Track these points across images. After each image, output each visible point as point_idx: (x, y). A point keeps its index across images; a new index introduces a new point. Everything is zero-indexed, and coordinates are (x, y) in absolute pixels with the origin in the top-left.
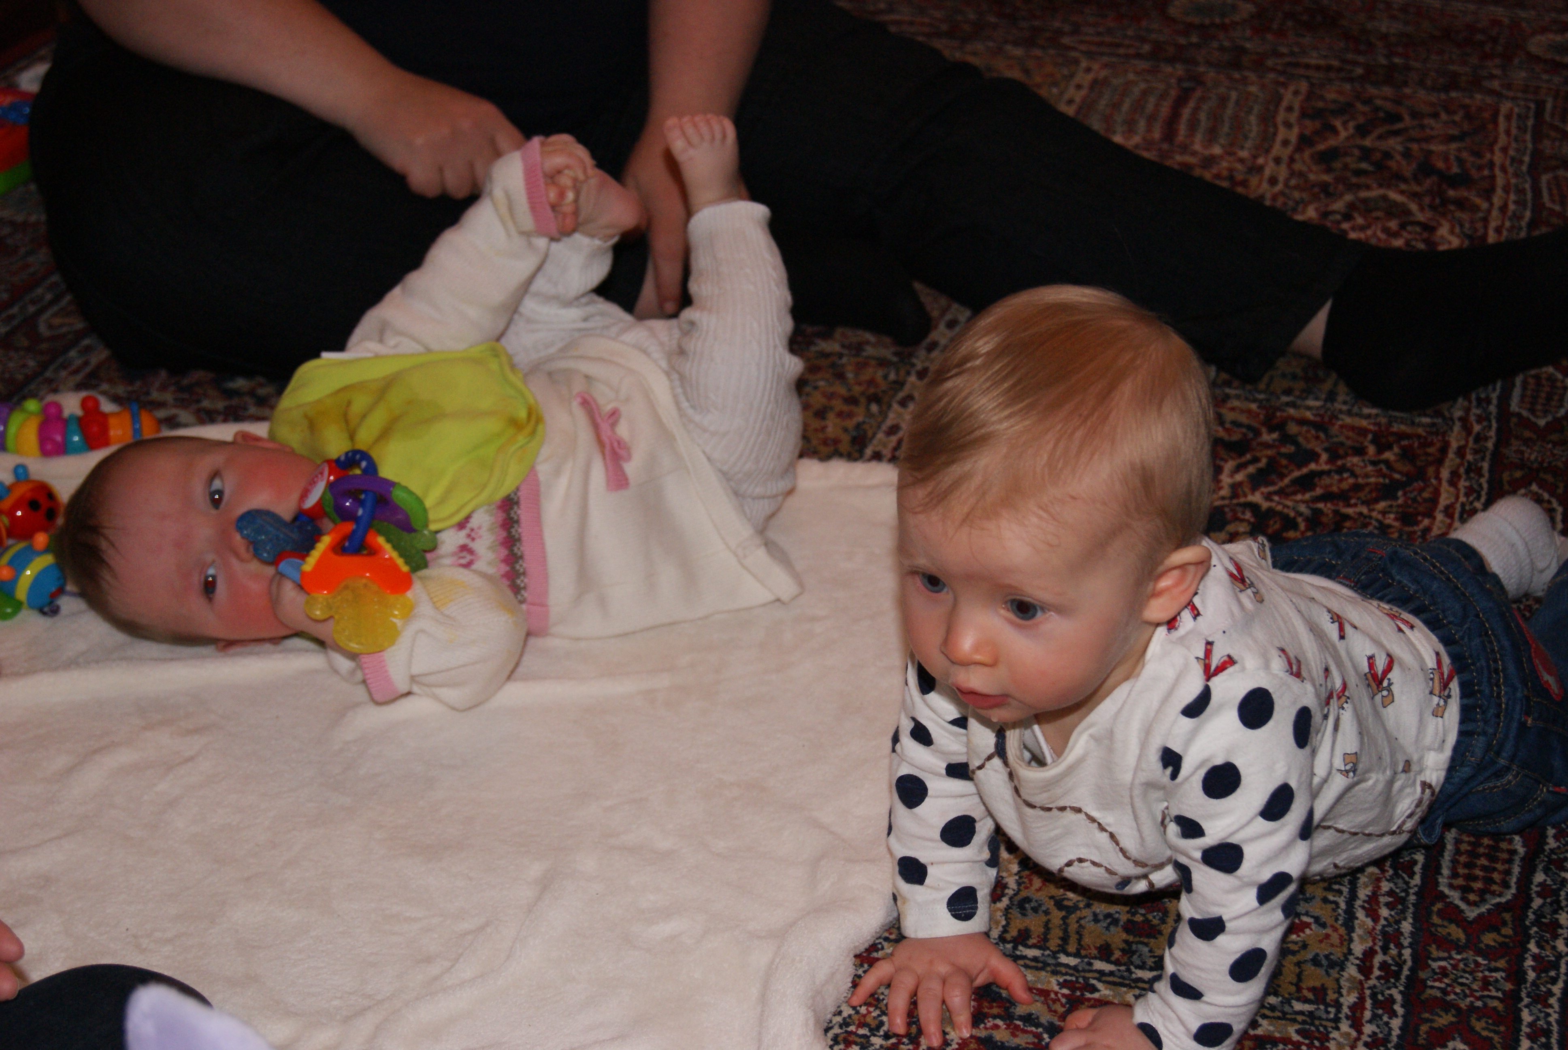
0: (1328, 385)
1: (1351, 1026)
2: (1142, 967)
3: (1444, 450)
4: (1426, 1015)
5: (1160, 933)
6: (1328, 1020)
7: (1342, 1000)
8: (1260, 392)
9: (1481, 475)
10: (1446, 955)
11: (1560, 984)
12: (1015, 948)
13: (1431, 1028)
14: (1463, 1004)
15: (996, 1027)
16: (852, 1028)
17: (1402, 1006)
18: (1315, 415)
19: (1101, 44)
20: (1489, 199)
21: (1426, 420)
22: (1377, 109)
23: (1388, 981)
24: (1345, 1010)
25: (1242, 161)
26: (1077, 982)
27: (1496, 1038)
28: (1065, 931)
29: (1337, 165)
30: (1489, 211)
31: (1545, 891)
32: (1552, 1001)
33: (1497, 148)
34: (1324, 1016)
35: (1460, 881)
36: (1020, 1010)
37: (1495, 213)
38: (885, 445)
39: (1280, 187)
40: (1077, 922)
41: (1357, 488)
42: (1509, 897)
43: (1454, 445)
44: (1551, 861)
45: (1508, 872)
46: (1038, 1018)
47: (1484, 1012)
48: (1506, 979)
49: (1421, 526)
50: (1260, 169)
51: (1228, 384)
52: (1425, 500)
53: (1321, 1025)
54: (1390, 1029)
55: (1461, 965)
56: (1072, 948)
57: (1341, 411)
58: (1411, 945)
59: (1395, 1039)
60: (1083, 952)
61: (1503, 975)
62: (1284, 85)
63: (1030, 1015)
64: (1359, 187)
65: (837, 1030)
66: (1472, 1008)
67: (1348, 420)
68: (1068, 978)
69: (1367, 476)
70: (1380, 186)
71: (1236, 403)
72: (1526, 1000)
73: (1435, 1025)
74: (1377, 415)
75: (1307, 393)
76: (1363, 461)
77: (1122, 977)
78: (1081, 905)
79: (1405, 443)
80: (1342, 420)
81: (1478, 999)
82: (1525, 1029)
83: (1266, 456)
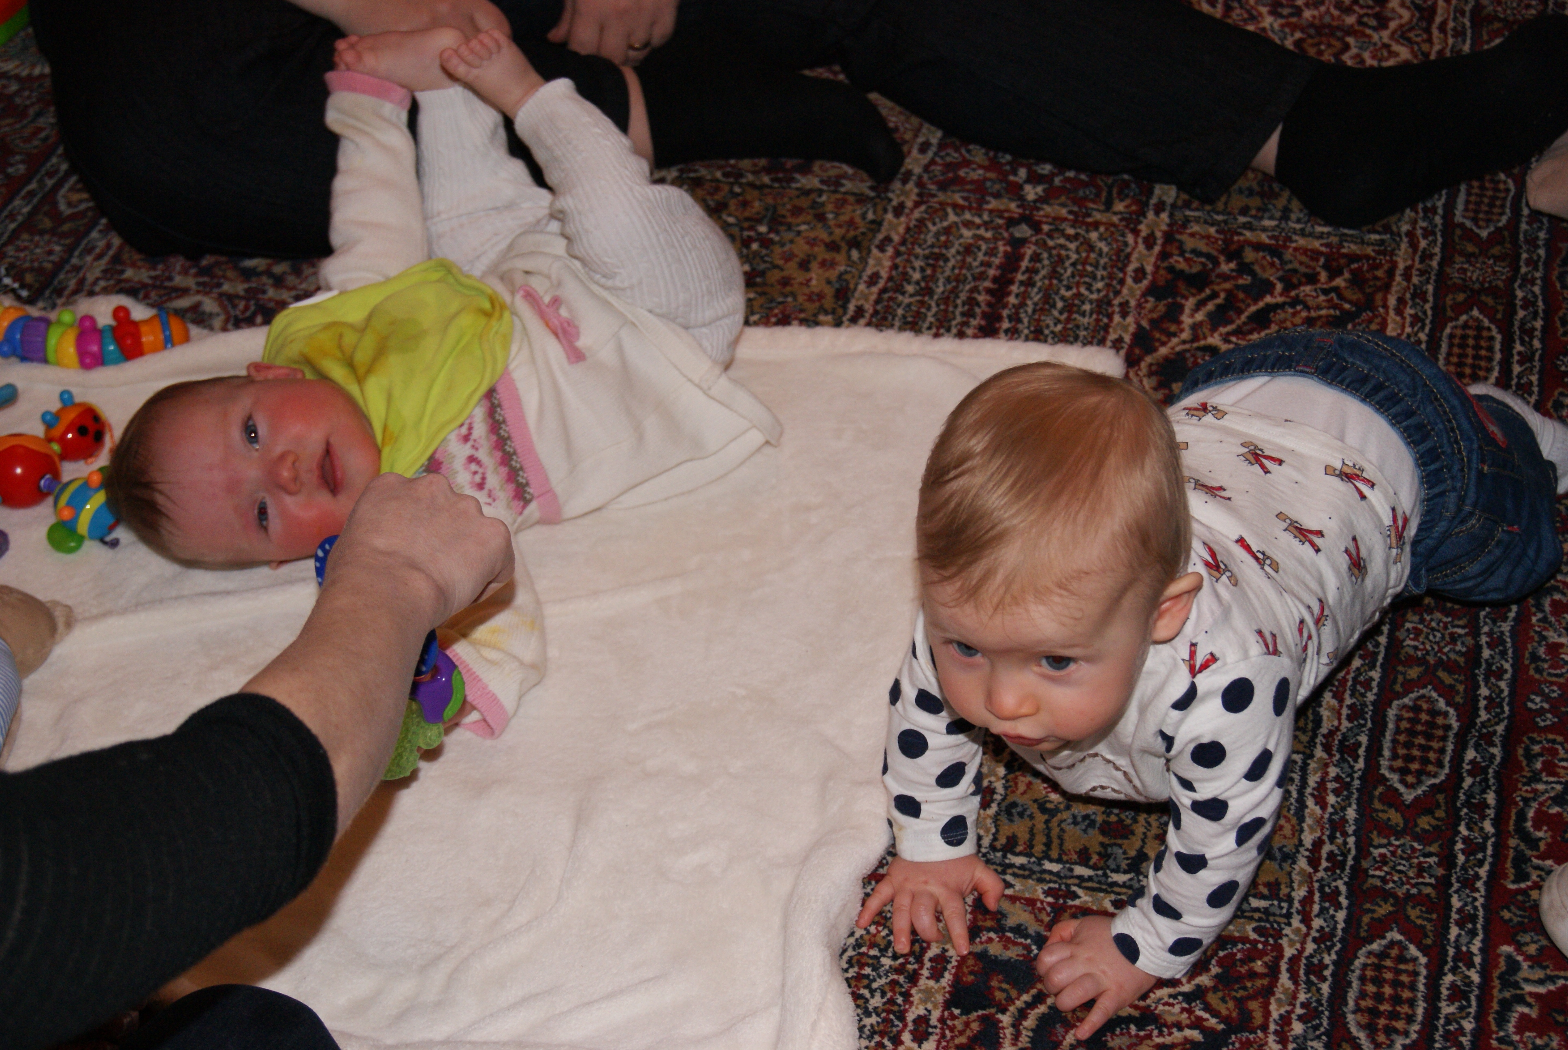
0: (1282, 202)
1: (1302, 921)
2: (1117, 871)
3: (1391, 273)
4: (1368, 906)
5: (1132, 833)
6: (1281, 915)
7: (1293, 894)
8: (1218, 213)
9: (1426, 301)
10: (1385, 841)
11: (1486, 867)
12: (1004, 856)
13: (1372, 918)
14: (1400, 893)
15: (990, 940)
16: (864, 949)
17: (1347, 898)
18: (1270, 238)
21: (1374, 237)
23: (1334, 873)
24: (1297, 905)
26: (1060, 889)
27: (1429, 927)
28: (1048, 836)
31: (1477, 769)
32: (1479, 884)
34: (1278, 912)
35: (1399, 763)
36: (1011, 922)
38: (866, 298)
40: (1059, 825)
42: (1442, 777)
43: (1401, 266)
44: (1481, 736)
45: (1442, 751)
46: (1026, 929)
47: (1419, 900)
48: (1439, 864)
51: (1187, 205)
53: (1275, 921)
54: (1336, 922)
55: (1399, 851)
56: (1054, 854)
57: (1295, 232)
58: (1355, 833)
59: (1340, 933)
60: (1065, 858)
61: (1436, 859)
63: (1019, 926)
65: (850, 953)
66: (1408, 895)
67: (1301, 242)
68: (1052, 885)
69: (1319, 308)
71: (1195, 228)
72: (1456, 886)
73: (1376, 916)
74: (1329, 234)
75: (1263, 209)
76: (1315, 290)
77: (1099, 882)
78: (1062, 807)
79: (1354, 266)
80: (1296, 241)
81: (1413, 886)
82: (1455, 916)
83: (1225, 290)
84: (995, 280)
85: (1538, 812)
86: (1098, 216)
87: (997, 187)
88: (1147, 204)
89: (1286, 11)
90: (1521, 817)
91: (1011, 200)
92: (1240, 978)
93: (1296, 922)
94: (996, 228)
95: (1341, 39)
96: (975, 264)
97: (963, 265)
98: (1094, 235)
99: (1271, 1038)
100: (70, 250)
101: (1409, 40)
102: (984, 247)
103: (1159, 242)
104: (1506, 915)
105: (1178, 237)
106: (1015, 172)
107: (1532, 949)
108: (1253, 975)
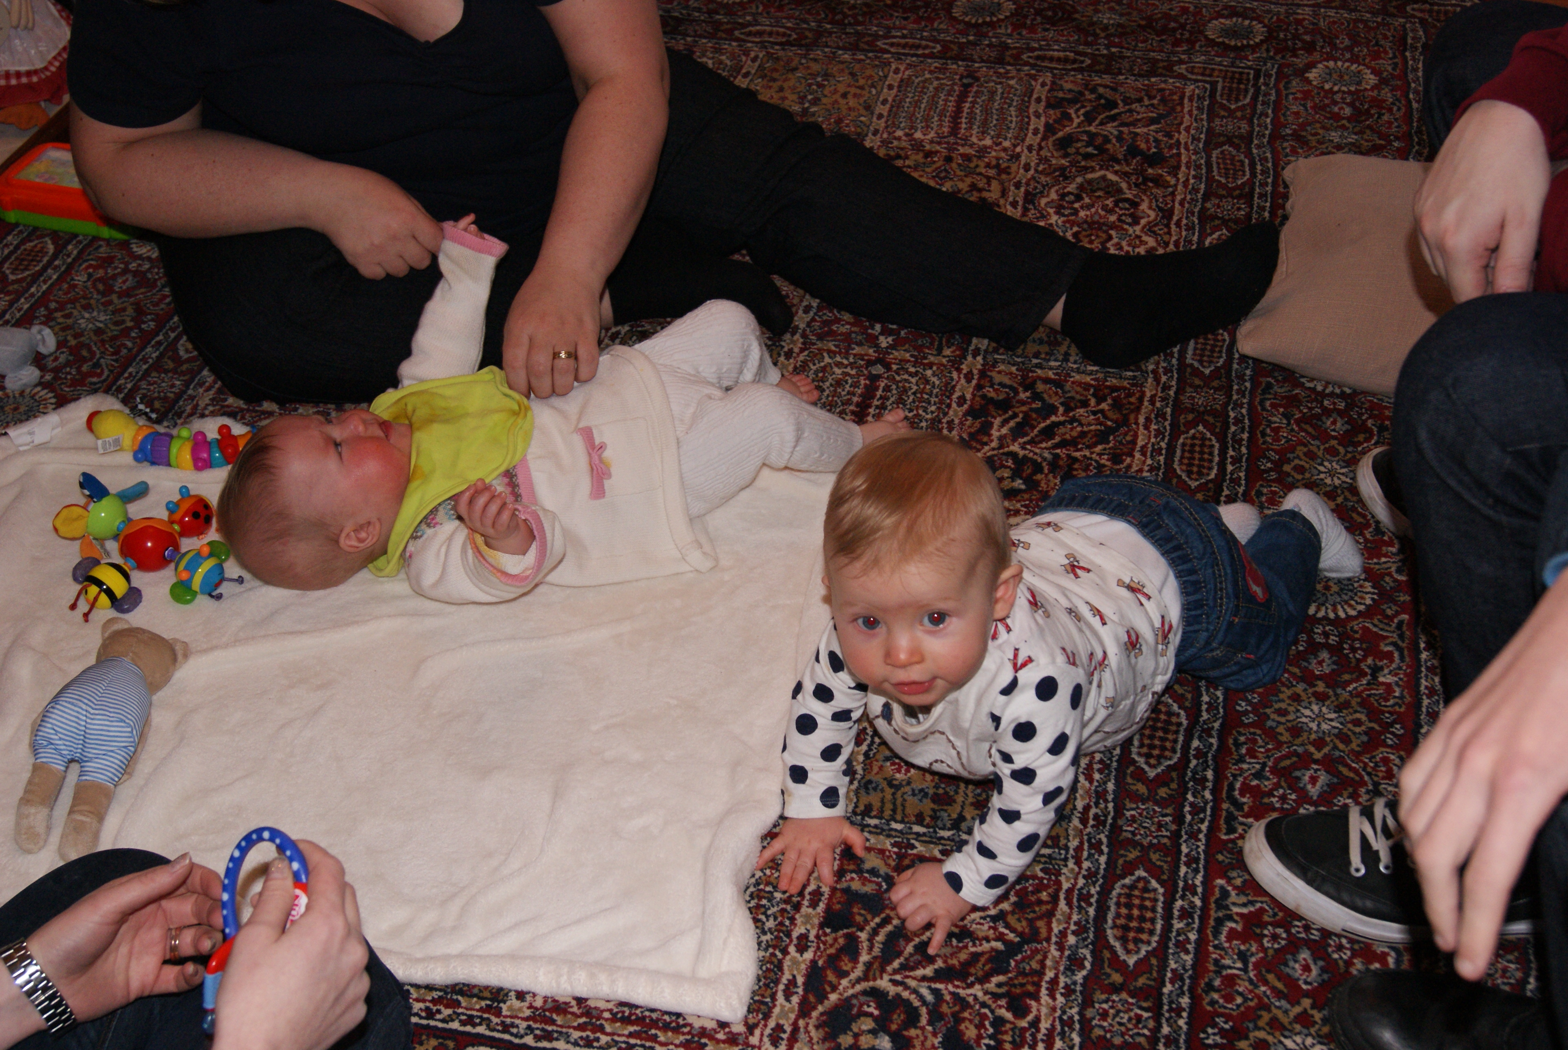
0: (1063, 349)
1: (1075, 863)
2: (943, 829)
3: (1141, 400)
4: (1122, 852)
5: (955, 801)
6: (1060, 859)
7: (1069, 844)
8: (1018, 357)
9: (1166, 420)
10: (1134, 806)
11: (1206, 823)
12: (863, 819)
13: (1125, 861)
14: (1145, 842)
15: (852, 879)
16: (762, 887)
17: (1107, 846)
18: (1055, 374)
19: (904, 46)
20: (1175, 176)
22: (1100, 96)
23: (1098, 828)
24: (1071, 852)
25: (1005, 150)
26: (902, 842)
27: (1165, 866)
28: (894, 804)
29: (1071, 150)
30: (1176, 186)
31: (1199, 754)
32: (1201, 836)
33: (1182, 127)
34: (1058, 857)
35: (1145, 750)
36: (867, 866)
37: (1180, 187)
39: (1032, 172)
41: (1083, 434)
42: (1175, 760)
43: (1148, 394)
44: (1203, 731)
45: (1175, 741)
46: (879, 871)
47: (1158, 847)
48: (1173, 822)
49: (1125, 464)
50: (1018, 156)
51: (996, 351)
52: (1129, 442)
53: (1056, 864)
54: (1099, 864)
55: (1145, 813)
56: (899, 817)
57: (1073, 370)
58: (1113, 800)
59: (1102, 871)
60: (906, 820)
61: (1170, 818)
62: (1034, 78)
63: (873, 869)
64: (1086, 169)
65: (752, 889)
66: (1150, 843)
67: (1078, 377)
68: (897, 839)
69: (1089, 424)
70: (1101, 168)
71: (1002, 367)
72: (1185, 837)
73: (1127, 859)
75: (1050, 354)
76: (1087, 412)
77: (931, 837)
78: (904, 783)
79: (1115, 394)
80: (1074, 377)
81: (1155, 837)
82: (1184, 859)
83: (1022, 412)
84: (858, 405)
85: (1243, 784)
86: (932, 359)
87: (859, 337)
88: (967, 350)
89: (1067, 212)
90: (1231, 787)
91: (870, 347)
92: (1031, 905)
93: (1071, 864)
94: (859, 368)
95: (1106, 232)
96: (843, 393)
97: (835, 394)
98: (929, 373)
99: (1053, 948)
100: (187, 384)
101: (1154, 232)
102: (850, 381)
103: (976, 377)
104: (1220, 857)
105: (989, 373)
106: (873, 328)
107: (1238, 882)
108: (1040, 902)
